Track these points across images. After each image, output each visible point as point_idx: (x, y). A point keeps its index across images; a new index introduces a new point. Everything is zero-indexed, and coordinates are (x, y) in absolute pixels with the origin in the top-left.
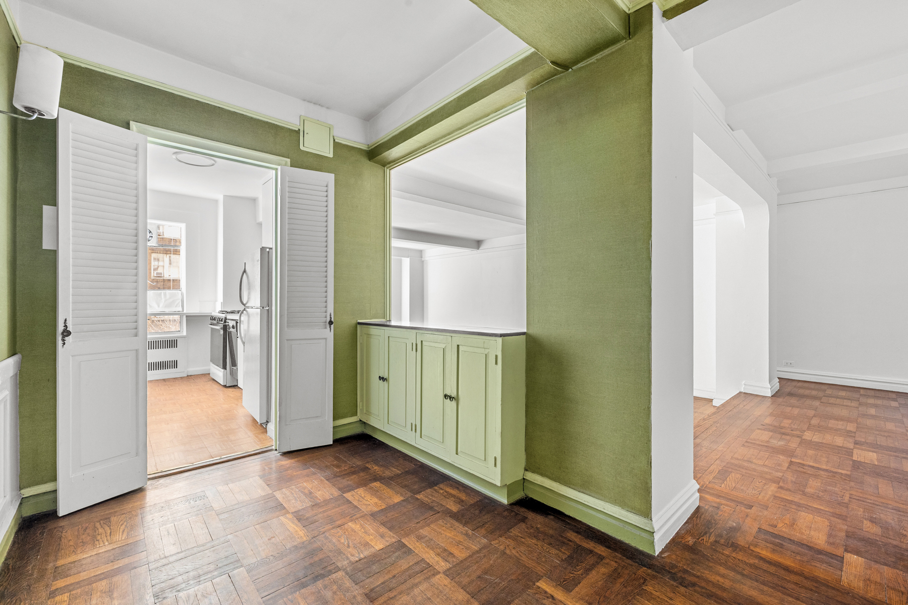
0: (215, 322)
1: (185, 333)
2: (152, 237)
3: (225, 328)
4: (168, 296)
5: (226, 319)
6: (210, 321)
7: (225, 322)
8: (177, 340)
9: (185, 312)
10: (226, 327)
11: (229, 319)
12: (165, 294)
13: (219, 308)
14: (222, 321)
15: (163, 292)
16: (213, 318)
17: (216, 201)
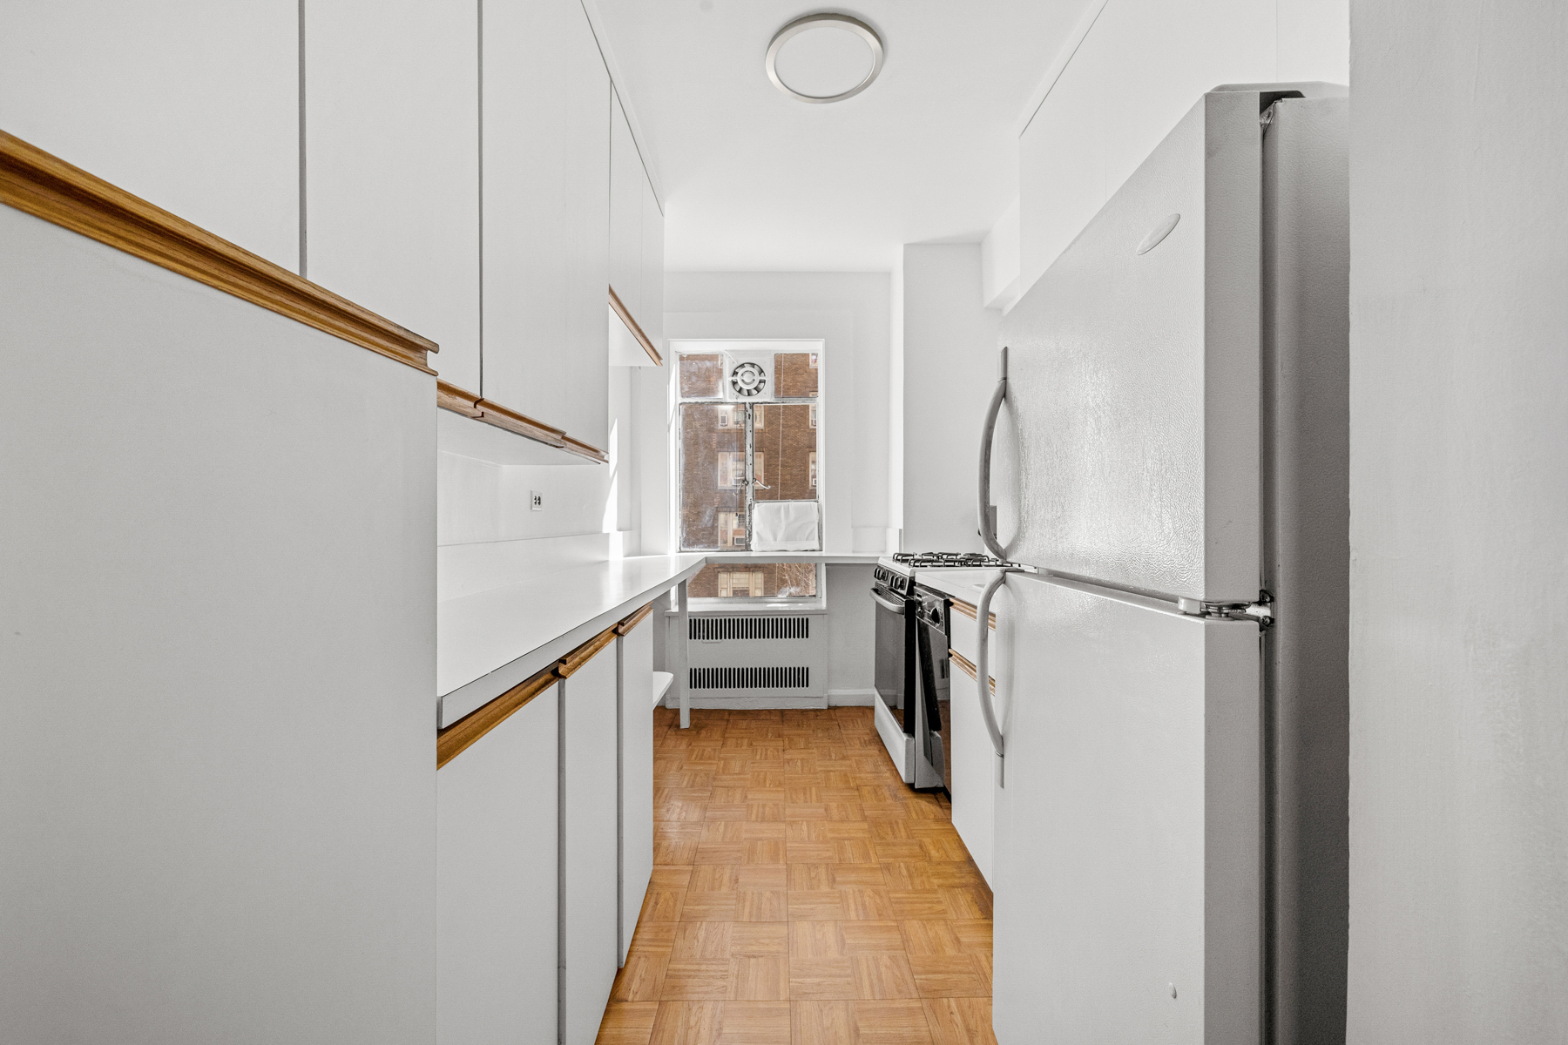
0: (885, 585)
1: (823, 605)
2: (764, 382)
3: (911, 609)
4: (792, 515)
5: (912, 582)
6: (873, 582)
7: (911, 592)
8: (807, 620)
9: (824, 554)
10: (915, 609)
11: (921, 586)
12: (787, 511)
13: (894, 548)
14: (902, 587)
15: (782, 505)
16: (881, 574)
17: (887, 275)
